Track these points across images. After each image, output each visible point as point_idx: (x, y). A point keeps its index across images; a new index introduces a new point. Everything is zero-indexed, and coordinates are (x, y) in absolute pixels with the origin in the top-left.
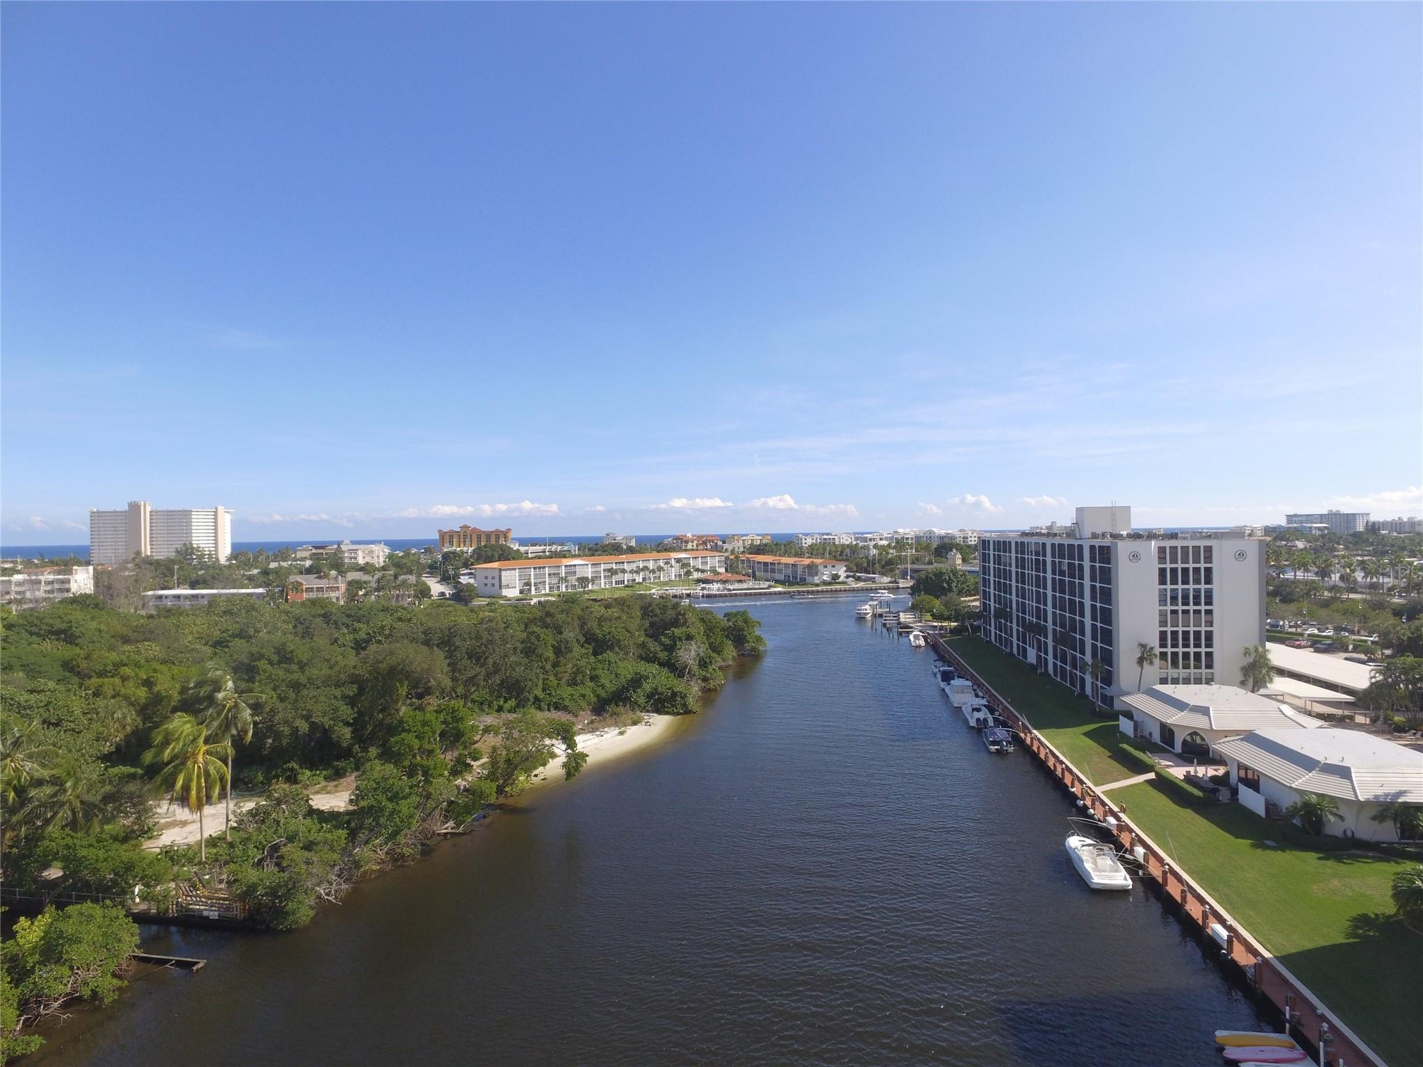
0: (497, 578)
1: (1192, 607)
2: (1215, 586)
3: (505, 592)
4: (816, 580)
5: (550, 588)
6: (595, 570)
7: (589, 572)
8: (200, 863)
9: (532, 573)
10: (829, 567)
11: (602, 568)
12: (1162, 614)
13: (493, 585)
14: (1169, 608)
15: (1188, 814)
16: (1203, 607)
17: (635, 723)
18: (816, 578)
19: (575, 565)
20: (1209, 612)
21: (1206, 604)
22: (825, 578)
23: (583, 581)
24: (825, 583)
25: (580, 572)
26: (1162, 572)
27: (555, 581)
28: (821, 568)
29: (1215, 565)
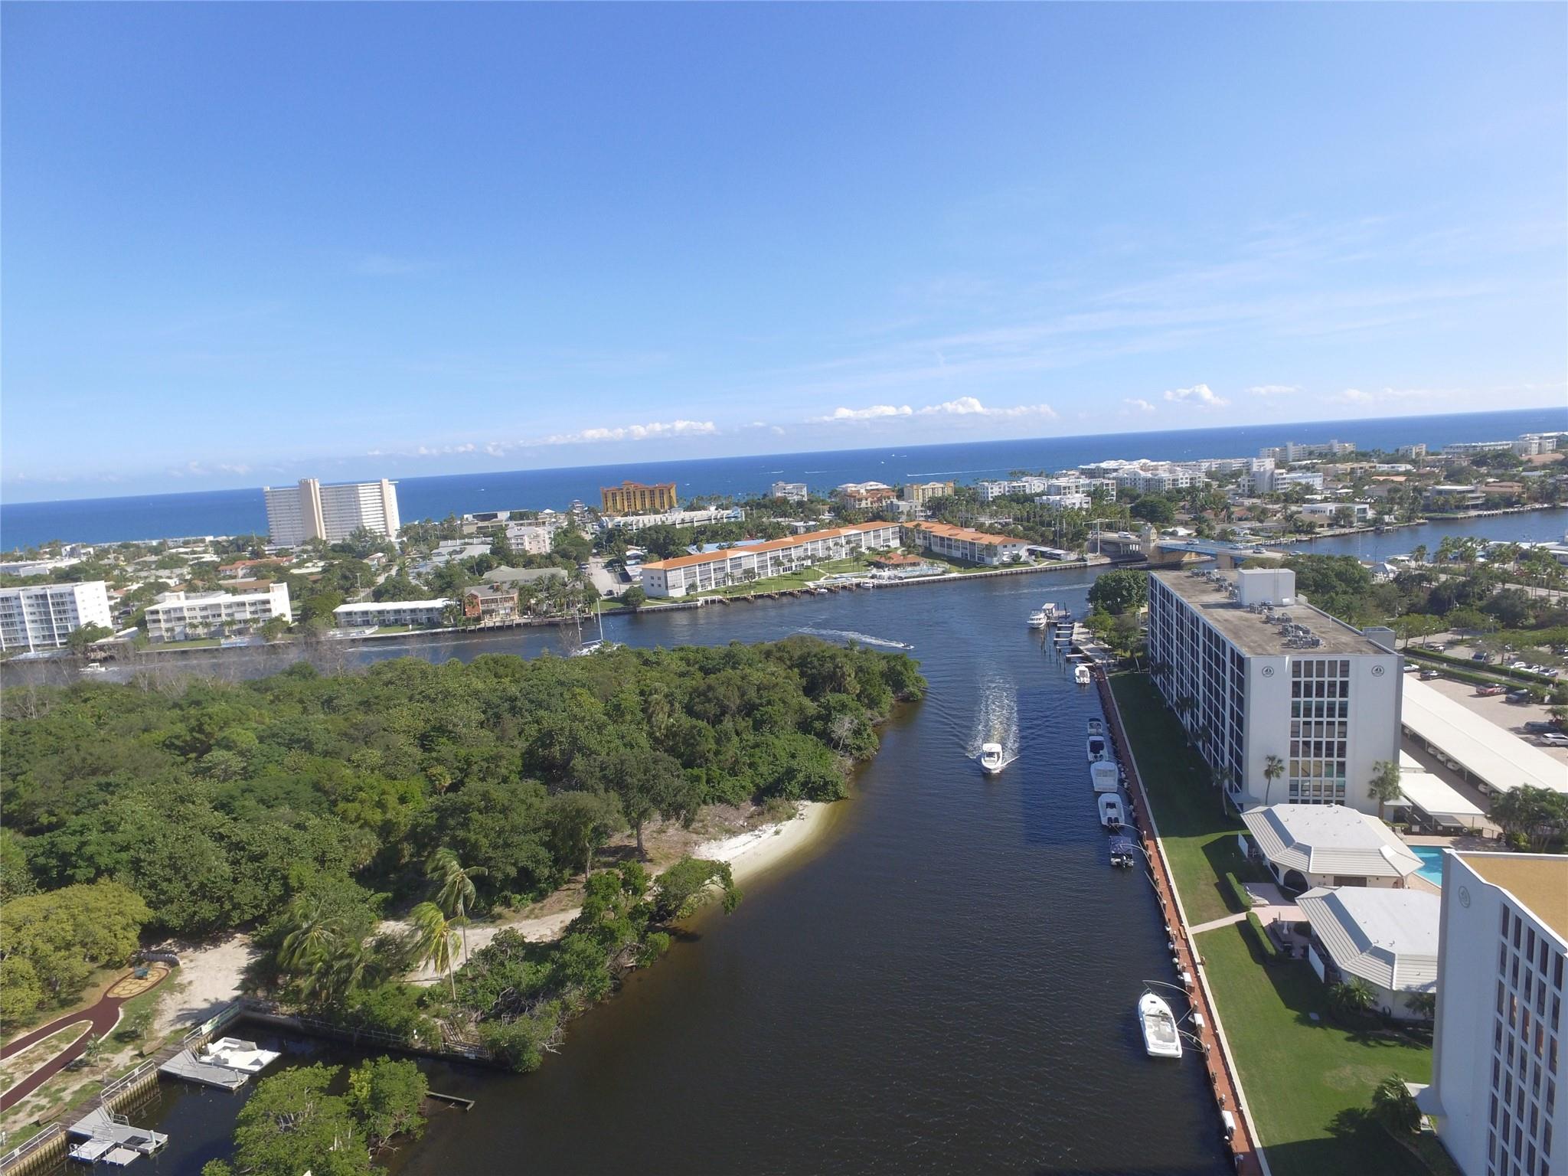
0: (663, 578)
1: (1325, 719)
2: (1350, 700)
3: (673, 593)
4: (995, 562)
5: (716, 583)
6: (762, 559)
7: (754, 563)
8: (452, 1001)
9: (697, 570)
10: (1009, 546)
11: (768, 557)
12: (1295, 725)
13: (660, 586)
14: (1302, 719)
15: (1259, 972)
16: (1337, 719)
17: (789, 818)
18: (995, 559)
19: (740, 558)
20: (1343, 724)
21: (1340, 716)
22: (1005, 559)
23: (749, 573)
24: (1005, 565)
25: (747, 564)
26: (1296, 685)
27: (720, 575)
28: (1000, 549)
29: (1351, 679)
